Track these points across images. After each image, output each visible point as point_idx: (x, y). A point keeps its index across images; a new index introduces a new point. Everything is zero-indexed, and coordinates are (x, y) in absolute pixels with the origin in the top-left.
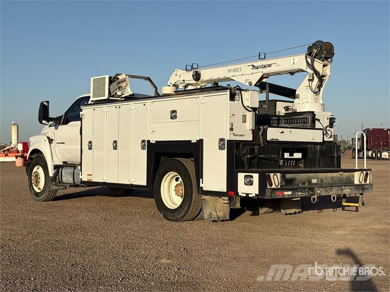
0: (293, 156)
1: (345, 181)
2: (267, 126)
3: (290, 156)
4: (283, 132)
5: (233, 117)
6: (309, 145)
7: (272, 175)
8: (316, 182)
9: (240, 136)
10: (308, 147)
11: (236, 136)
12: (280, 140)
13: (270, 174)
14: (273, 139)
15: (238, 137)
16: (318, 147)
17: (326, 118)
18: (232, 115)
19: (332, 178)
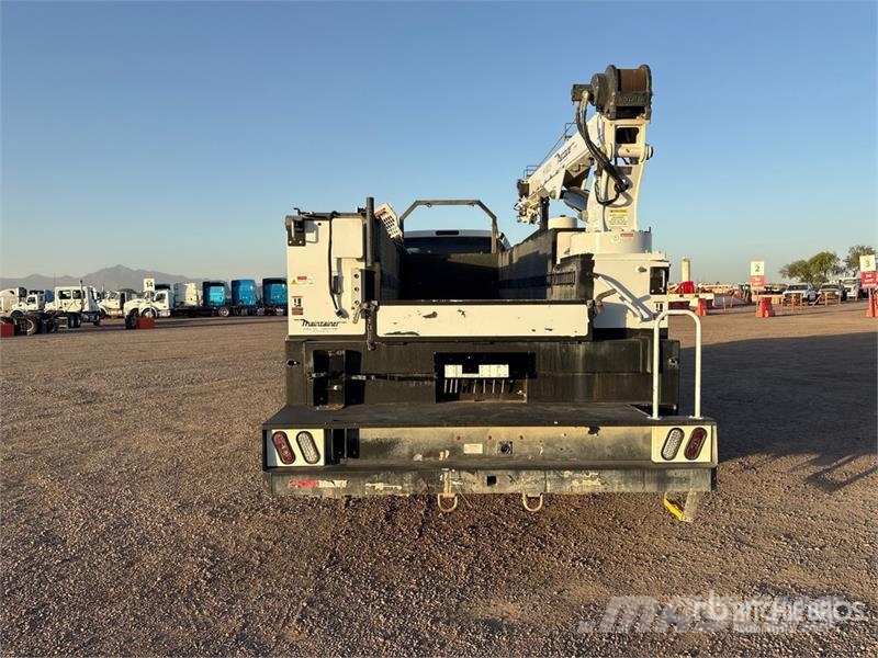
0: (477, 372)
1: (608, 452)
2: (376, 303)
3: (464, 372)
4: (434, 315)
5: (301, 282)
6: (542, 345)
7: (292, 434)
8: (480, 452)
9: (326, 325)
10: (539, 348)
11: (313, 325)
12: (421, 335)
13: (286, 431)
14: (399, 333)
15: (319, 328)
16: (582, 347)
17: (637, 271)
18: (299, 278)
19: (549, 443)
